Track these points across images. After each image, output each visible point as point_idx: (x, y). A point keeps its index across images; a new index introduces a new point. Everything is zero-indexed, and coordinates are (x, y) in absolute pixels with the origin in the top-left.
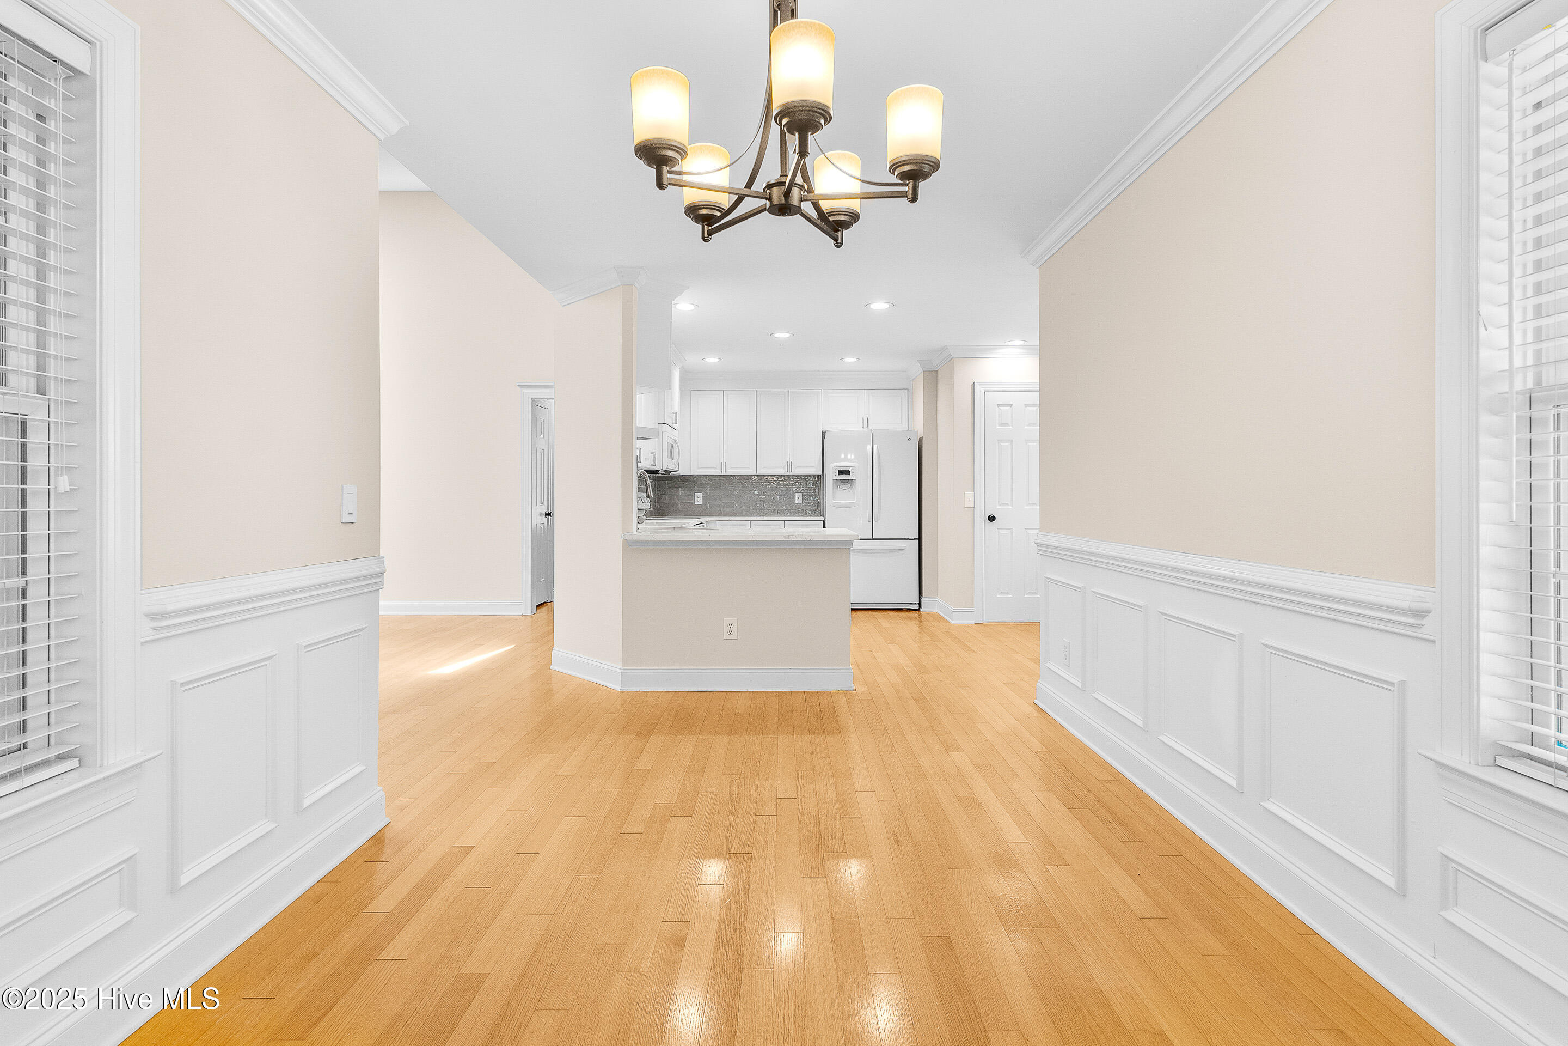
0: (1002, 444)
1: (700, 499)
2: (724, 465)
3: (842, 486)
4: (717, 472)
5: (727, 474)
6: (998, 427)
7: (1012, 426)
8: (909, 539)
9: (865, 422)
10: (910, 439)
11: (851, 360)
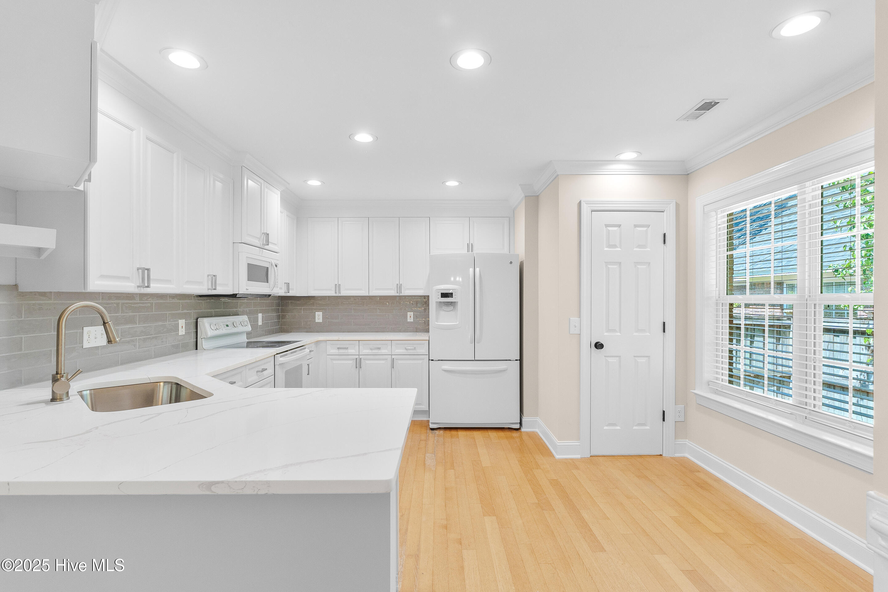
0: (609, 266)
1: (321, 317)
2: (338, 287)
3: (445, 308)
4: (332, 293)
5: (342, 295)
6: (606, 249)
7: (621, 248)
8: (510, 360)
9: (470, 247)
10: (511, 263)
11: (452, 183)
